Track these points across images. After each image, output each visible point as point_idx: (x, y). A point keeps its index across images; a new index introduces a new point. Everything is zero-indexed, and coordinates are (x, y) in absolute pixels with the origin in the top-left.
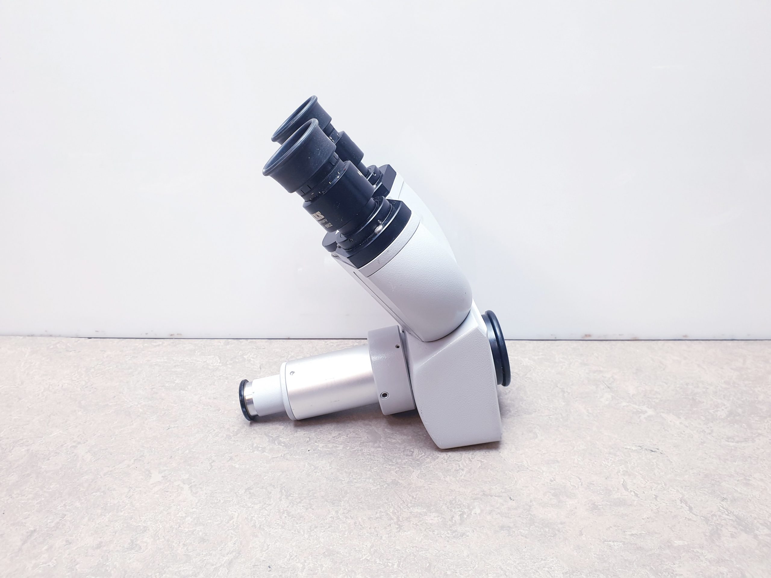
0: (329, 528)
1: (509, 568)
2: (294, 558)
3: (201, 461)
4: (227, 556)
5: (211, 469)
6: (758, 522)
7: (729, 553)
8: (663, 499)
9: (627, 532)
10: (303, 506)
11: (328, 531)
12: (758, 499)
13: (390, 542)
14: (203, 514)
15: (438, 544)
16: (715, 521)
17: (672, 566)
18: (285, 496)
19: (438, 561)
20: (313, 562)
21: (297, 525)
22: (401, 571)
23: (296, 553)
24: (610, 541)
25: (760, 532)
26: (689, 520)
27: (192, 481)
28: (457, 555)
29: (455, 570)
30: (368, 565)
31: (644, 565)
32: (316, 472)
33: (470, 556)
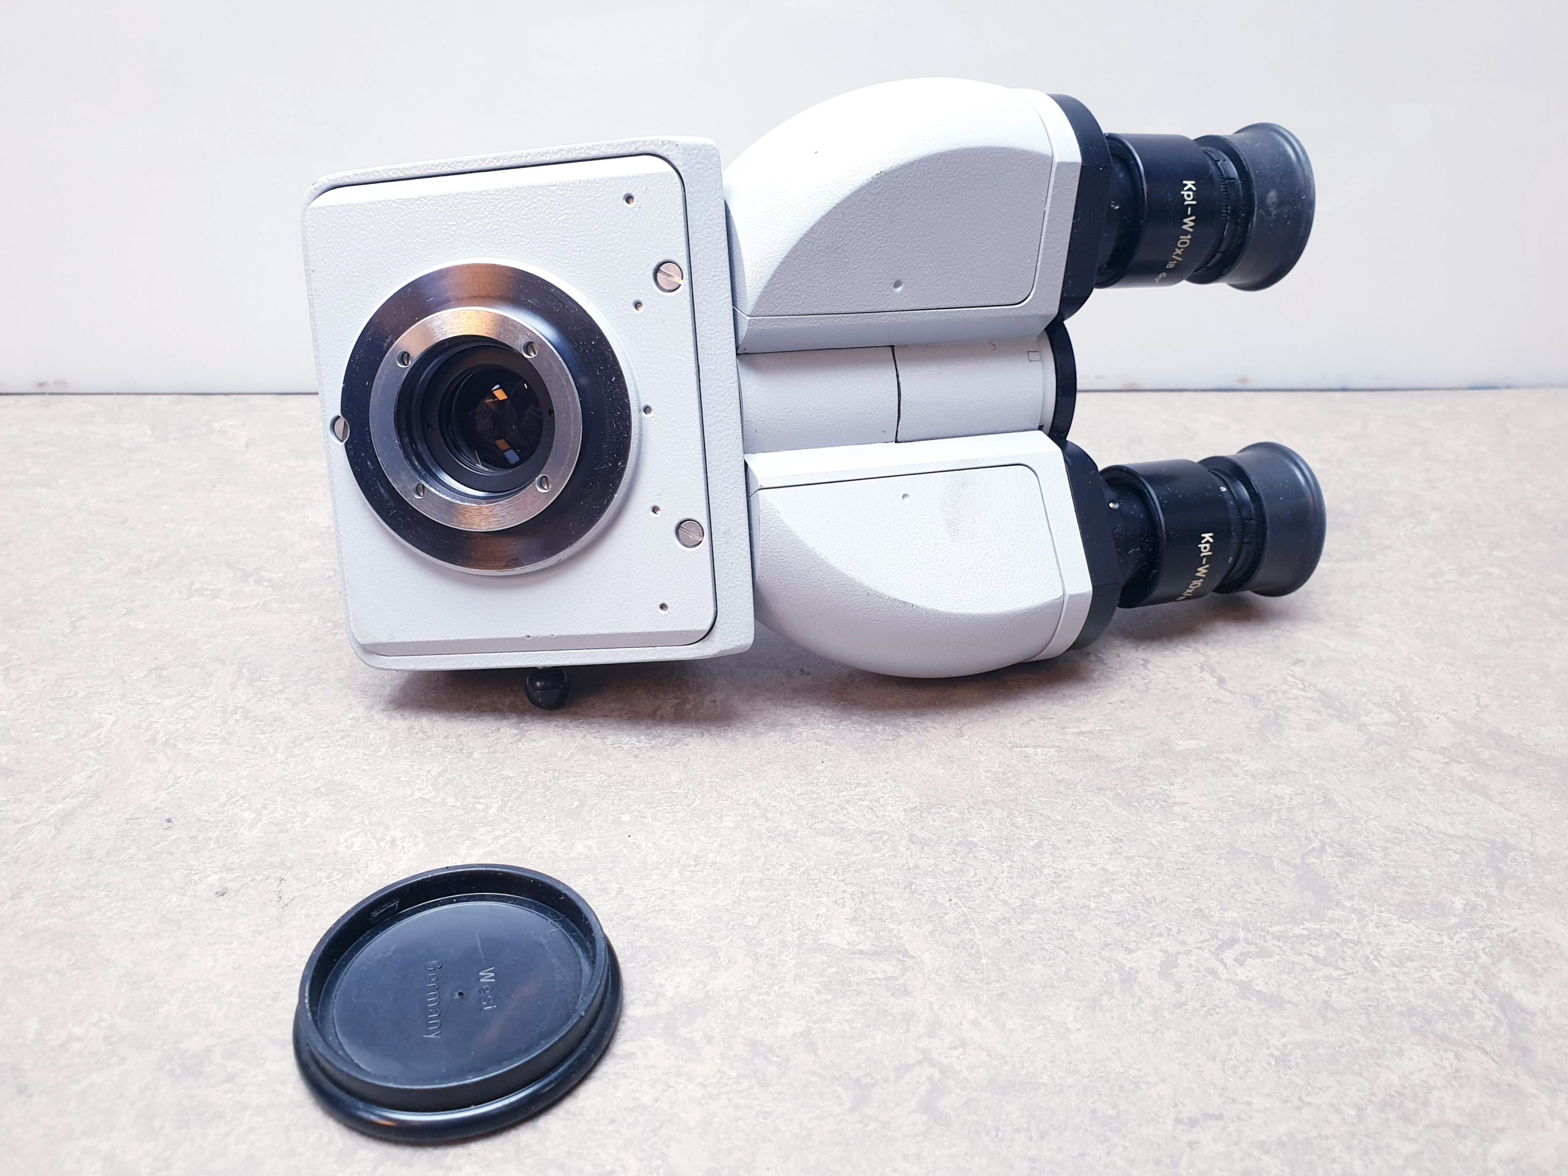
0: (342, 739)
1: (776, 804)
2: (237, 801)
3: (49, 619)
4: (64, 802)
5: (70, 632)
6: (1369, 700)
7: (1299, 760)
8: (1160, 667)
9: (1069, 728)
10: (286, 699)
11: (339, 745)
12: (1373, 660)
13: (490, 762)
14: (22, 721)
15: (610, 763)
16: (1274, 701)
17: (1165, 788)
18: (247, 680)
19: (604, 797)
20: (285, 808)
21: (262, 737)
22: (505, 819)
23: (246, 791)
24: (1026, 746)
25: (1373, 718)
26: (1216, 701)
27: (15, 657)
28: (654, 783)
29: (643, 813)
30: (423, 810)
31: (1100, 789)
32: (336, 633)
33: (684, 784)
